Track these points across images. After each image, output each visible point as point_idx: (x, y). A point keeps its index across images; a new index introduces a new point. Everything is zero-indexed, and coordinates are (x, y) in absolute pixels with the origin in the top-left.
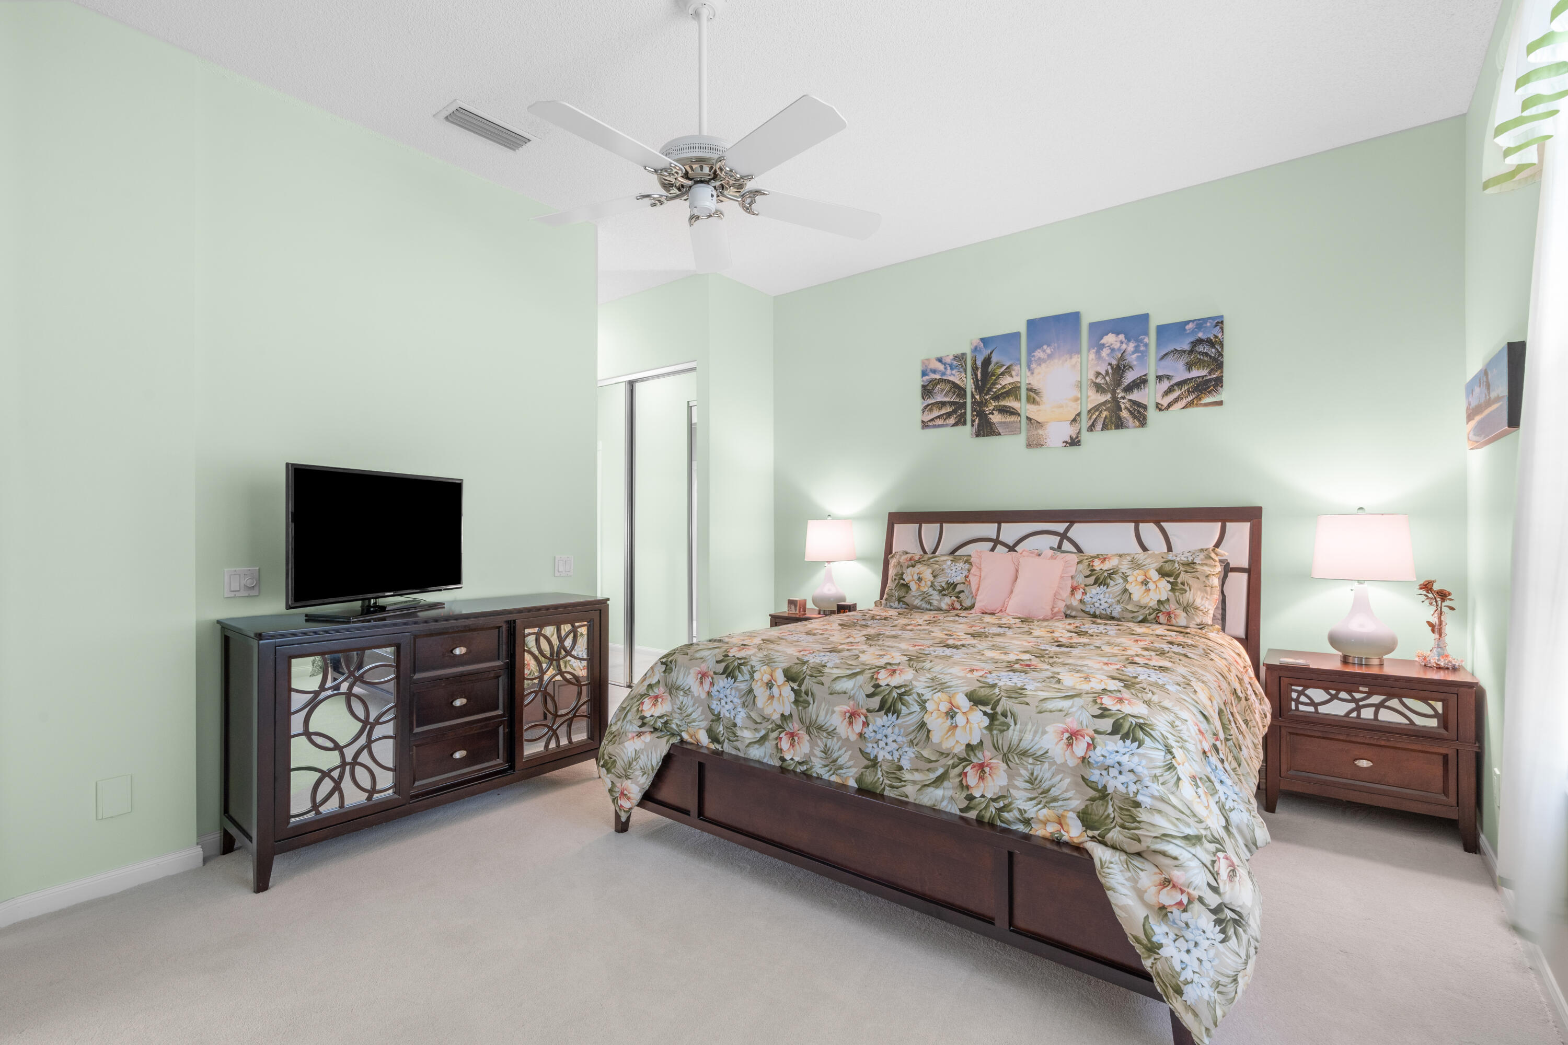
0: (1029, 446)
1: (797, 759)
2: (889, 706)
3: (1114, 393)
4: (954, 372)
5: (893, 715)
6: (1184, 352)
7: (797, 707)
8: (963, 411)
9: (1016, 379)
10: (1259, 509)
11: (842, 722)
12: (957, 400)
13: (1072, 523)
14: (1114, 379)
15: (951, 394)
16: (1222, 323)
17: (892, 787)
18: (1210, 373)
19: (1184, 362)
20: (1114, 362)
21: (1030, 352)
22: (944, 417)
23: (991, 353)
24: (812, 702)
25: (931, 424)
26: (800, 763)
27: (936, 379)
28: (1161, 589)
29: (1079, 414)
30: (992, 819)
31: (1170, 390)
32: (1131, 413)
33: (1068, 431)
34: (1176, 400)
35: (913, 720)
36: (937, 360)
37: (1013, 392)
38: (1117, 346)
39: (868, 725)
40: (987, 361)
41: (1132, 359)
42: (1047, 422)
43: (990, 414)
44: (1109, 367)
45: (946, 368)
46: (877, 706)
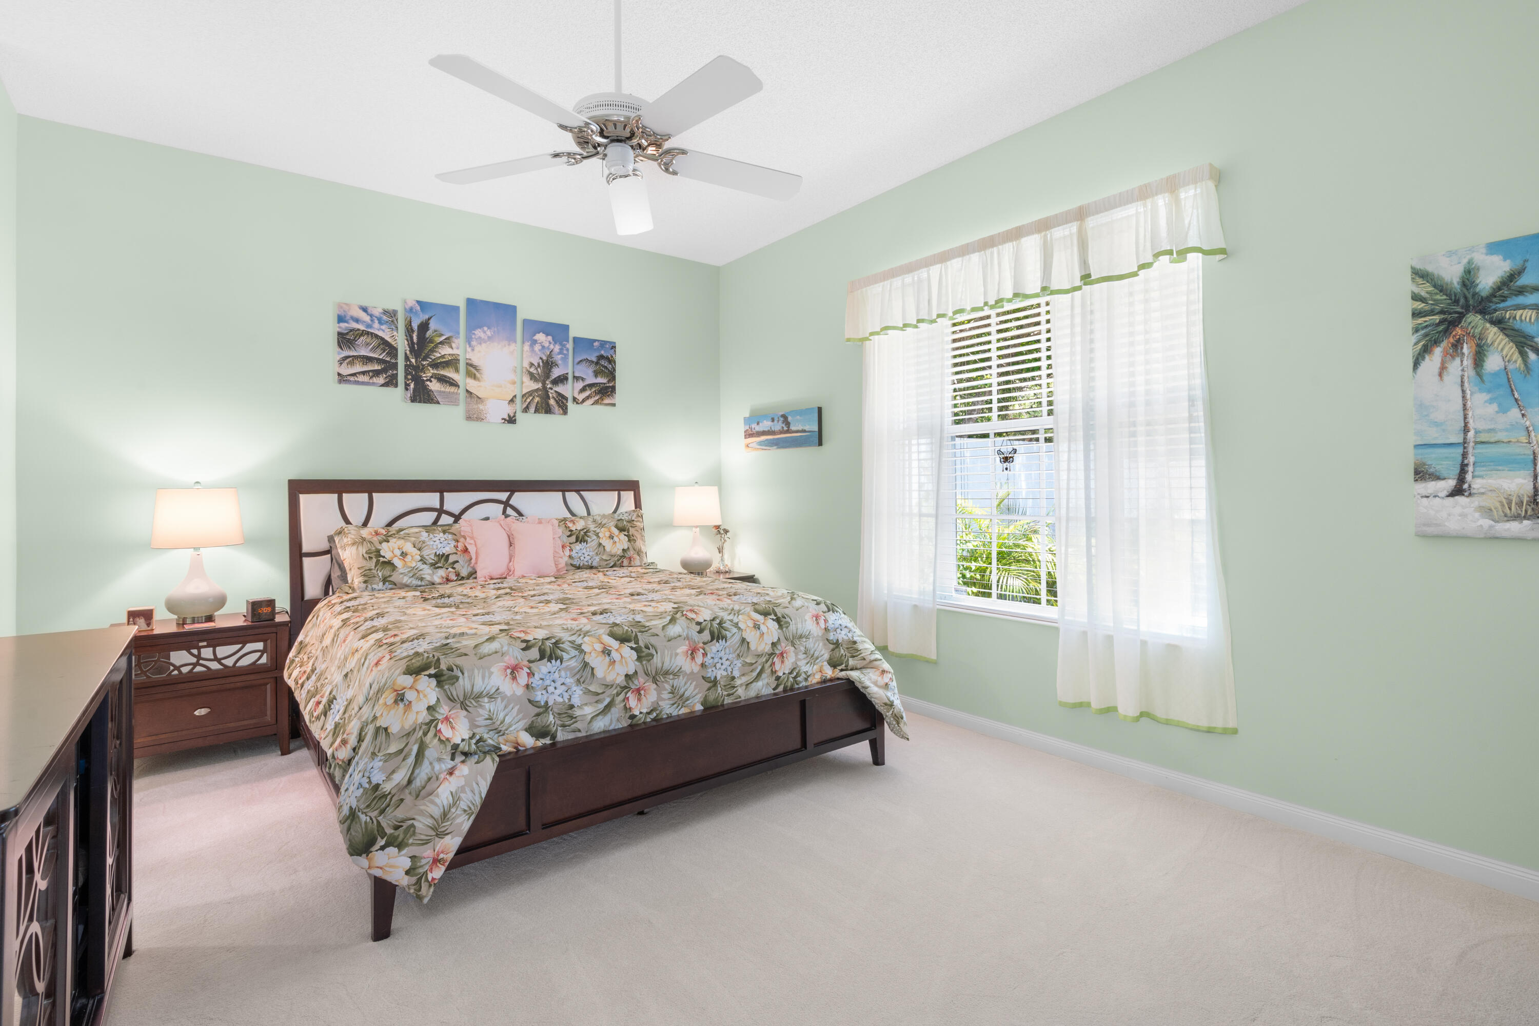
0: (469, 418)
1: (645, 711)
2: (717, 636)
3: (544, 384)
4: (383, 327)
5: (722, 640)
6: (593, 362)
7: (641, 662)
8: (395, 372)
9: (455, 352)
10: (637, 482)
11: (686, 660)
12: (388, 359)
13: (513, 492)
14: (544, 371)
15: (379, 351)
16: (615, 347)
17: (729, 695)
18: (609, 382)
19: (593, 370)
20: (545, 358)
21: (470, 329)
22: (371, 374)
23: (429, 319)
24: (655, 653)
25: (352, 379)
26: (648, 713)
27: (358, 330)
28: (622, 542)
29: (515, 396)
30: (792, 685)
31: (583, 390)
32: (557, 402)
33: (506, 410)
34: (588, 398)
35: (736, 639)
36: (360, 308)
37: (452, 363)
38: (547, 344)
39: (707, 654)
40: (424, 327)
41: (558, 358)
42: (487, 399)
43: (427, 380)
44: (540, 361)
45: (372, 321)
46: (709, 638)
